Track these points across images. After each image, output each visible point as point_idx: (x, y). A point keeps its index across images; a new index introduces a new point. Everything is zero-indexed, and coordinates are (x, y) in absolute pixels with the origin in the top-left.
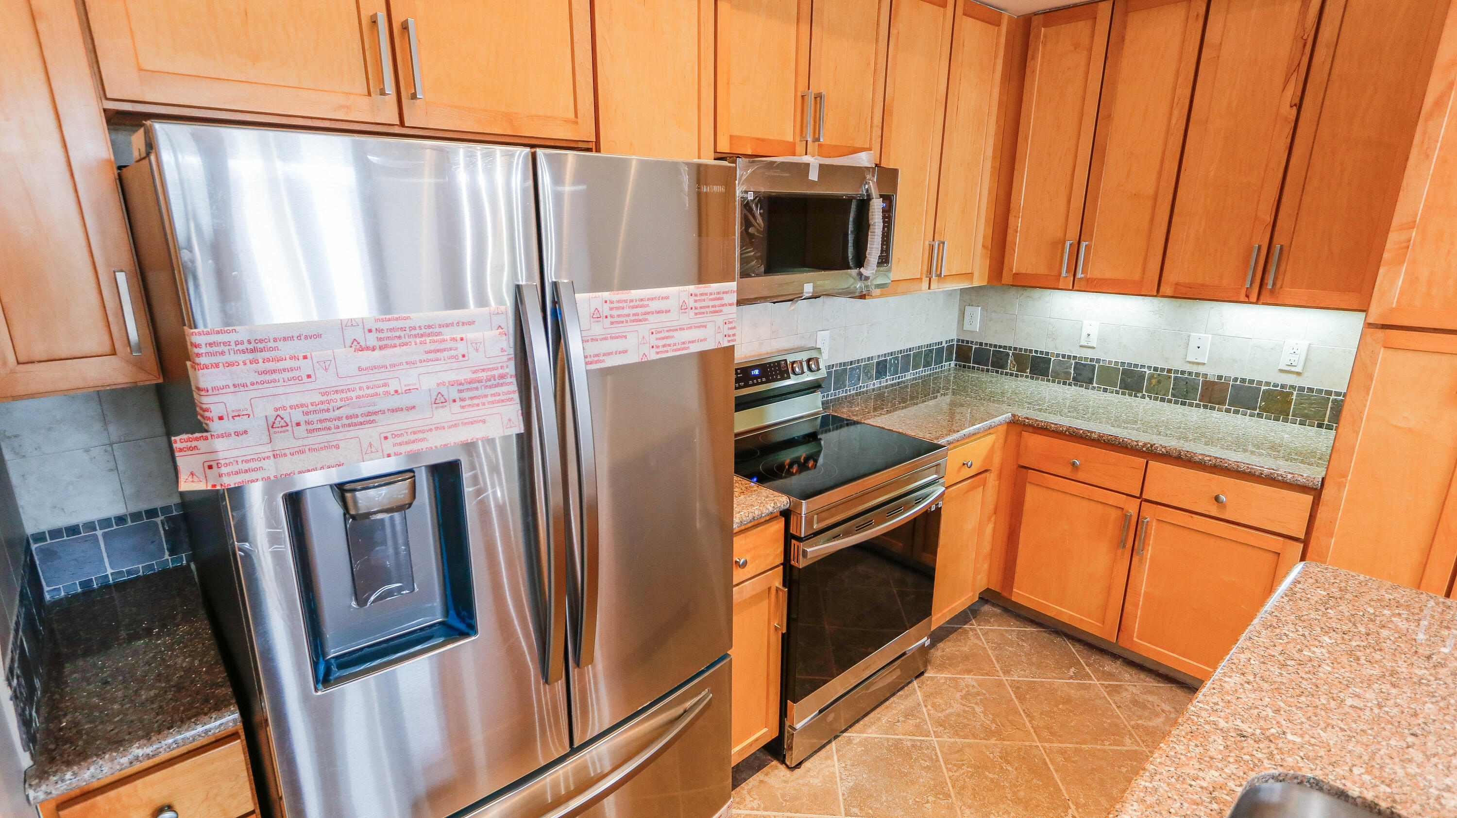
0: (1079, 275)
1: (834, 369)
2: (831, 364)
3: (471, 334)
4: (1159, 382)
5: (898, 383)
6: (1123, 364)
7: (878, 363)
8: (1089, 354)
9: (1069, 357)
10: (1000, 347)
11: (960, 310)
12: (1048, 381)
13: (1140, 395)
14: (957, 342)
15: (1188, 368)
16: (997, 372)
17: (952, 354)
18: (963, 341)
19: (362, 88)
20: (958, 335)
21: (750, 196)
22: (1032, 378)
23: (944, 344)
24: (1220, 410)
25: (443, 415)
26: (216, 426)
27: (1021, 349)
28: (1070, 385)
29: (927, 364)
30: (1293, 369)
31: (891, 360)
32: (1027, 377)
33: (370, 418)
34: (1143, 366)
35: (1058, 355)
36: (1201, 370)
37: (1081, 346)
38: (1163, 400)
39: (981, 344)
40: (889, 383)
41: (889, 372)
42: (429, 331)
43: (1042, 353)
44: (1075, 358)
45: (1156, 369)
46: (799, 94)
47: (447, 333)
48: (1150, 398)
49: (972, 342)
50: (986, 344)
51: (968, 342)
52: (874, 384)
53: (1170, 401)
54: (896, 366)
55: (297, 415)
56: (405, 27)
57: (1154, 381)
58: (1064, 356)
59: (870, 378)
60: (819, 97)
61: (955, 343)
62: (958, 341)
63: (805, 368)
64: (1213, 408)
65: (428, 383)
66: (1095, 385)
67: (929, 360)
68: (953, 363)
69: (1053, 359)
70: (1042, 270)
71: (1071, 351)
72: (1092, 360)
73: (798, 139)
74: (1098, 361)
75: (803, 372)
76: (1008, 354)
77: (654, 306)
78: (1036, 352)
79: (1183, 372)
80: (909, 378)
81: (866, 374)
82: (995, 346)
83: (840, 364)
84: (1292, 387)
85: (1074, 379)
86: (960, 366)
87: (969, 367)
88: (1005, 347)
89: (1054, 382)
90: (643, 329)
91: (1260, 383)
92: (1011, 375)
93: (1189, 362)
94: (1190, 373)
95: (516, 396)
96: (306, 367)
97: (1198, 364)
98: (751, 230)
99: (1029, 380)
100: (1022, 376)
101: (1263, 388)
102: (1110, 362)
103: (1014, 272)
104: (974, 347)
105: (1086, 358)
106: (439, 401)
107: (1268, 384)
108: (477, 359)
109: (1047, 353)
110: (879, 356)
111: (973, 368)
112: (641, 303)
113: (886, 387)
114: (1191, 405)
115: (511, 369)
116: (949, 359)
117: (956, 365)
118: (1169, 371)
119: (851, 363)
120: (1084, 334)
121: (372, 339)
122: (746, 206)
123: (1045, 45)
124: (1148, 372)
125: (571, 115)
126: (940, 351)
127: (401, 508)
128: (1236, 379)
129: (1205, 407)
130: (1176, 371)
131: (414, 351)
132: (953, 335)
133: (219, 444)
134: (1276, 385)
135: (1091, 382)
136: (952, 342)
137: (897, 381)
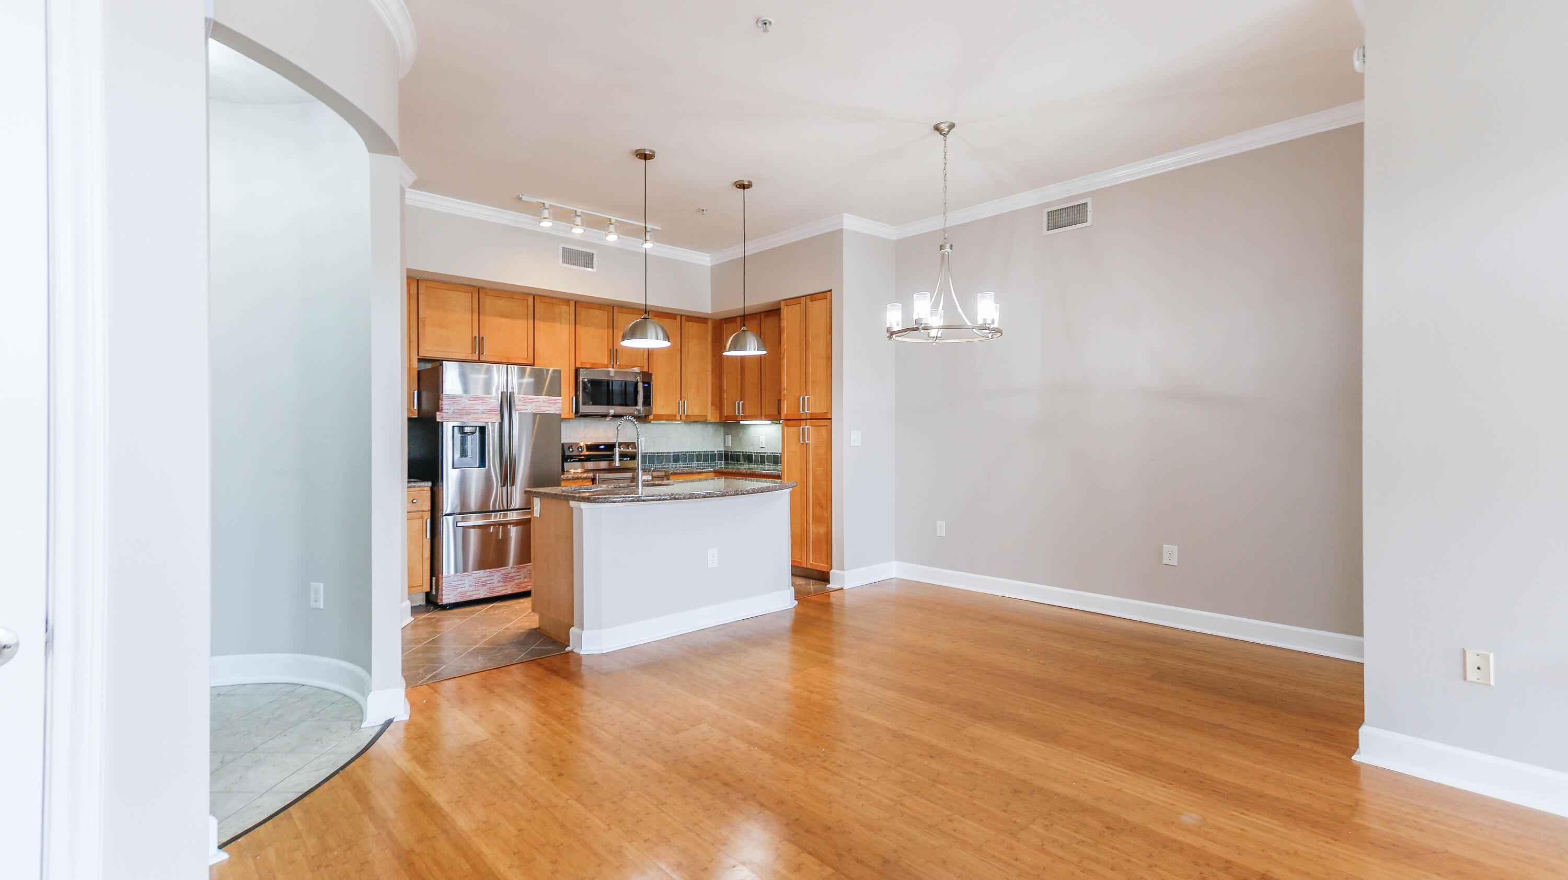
0: (742, 414)
1: (648, 452)
3: (491, 400)
5: (688, 467)
6: (773, 453)
7: (674, 456)
8: (763, 451)
9: (758, 453)
11: (724, 437)
13: (778, 465)
16: (737, 464)
17: (722, 457)
18: (726, 451)
19: (471, 352)
20: (724, 449)
21: (586, 380)
23: (715, 452)
25: (483, 416)
26: (444, 411)
27: (744, 452)
28: (759, 465)
29: (706, 461)
31: (681, 455)
32: (747, 464)
33: (469, 414)
34: (778, 453)
35: (754, 453)
37: (760, 449)
39: (732, 452)
40: (681, 466)
41: (681, 461)
42: (483, 398)
43: (750, 452)
44: (760, 453)
46: (609, 350)
47: (486, 399)
48: (780, 465)
49: (729, 451)
50: (734, 452)
52: (672, 465)
54: (685, 458)
55: (457, 411)
56: (483, 338)
57: (781, 458)
58: (756, 453)
59: (669, 462)
60: (617, 350)
62: (724, 451)
65: (481, 409)
67: (707, 458)
68: (723, 462)
69: (753, 455)
71: (758, 451)
72: (764, 453)
73: (609, 363)
74: (766, 453)
76: (740, 455)
77: (535, 400)
78: (748, 452)
80: (694, 465)
81: (667, 460)
82: (736, 452)
83: (651, 453)
85: (760, 462)
86: (728, 462)
87: (731, 463)
88: (739, 452)
89: (754, 464)
90: (533, 405)
92: (742, 464)
95: (499, 414)
96: (460, 402)
98: (587, 391)
100: (745, 464)
102: (769, 453)
103: (730, 416)
104: (730, 453)
106: (483, 413)
108: (492, 405)
109: (752, 452)
110: (674, 453)
112: (532, 399)
113: (680, 468)
115: (499, 409)
116: (720, 459)
117: (726, 462)
119: (658, 453)
121: (472, 399)
122: (584, 382)
123: (726, 329)
125: (526, 357)
126: (713, 455)
127: (473, 433)
131: (479, 402)
132: (722, 449)
133: (445, 414)
135: (765, 463)
136: (721, 451)
137: (686, 465)
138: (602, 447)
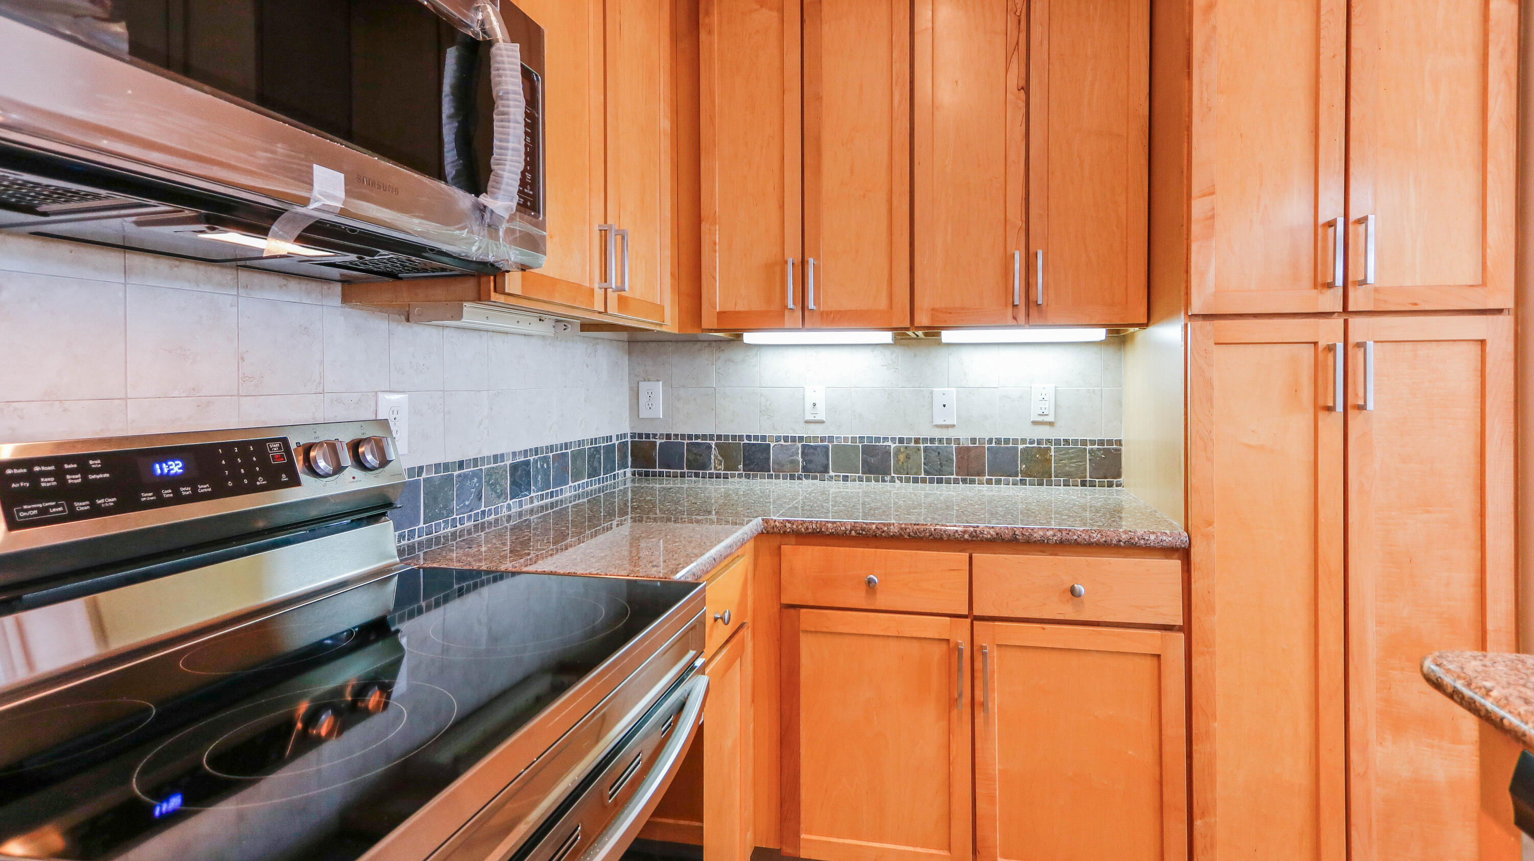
0: (811, 306)
1: (424, 475)
2: (416, 464)
4: (908, 457)
5: (552, 503)
6: (861, 438)
7: (514, 468)
8: (818, 431)
9: (793, 439)
10: (697, 437)
11: (631, 389)
12: (770, 477)
13: (888, 478)
14: (631, 437)
15: (937, 434)
16: (697, 475)
17: (626, 457)
18: (640, 436)
20: (632, 428)
22: (747, 476)
23: (614, 441)
24: (981, 483)
27: (727, 437)
28: (799, 478)
29: (593, 473)
30: (1046, 419)
31: (536, 461)
32: (740, 476)
34: (886, 439)
35: (778, 439)
36: (952, 434)
37: (806, 422)
38: (916, 481)
39: (668, 436)
40: (536, 503)
41: (535, 485)
43: (756, 438)
44: (801, 439)
45: (901, 440)
48: (901, 480)
49: (655, 435)
50: (676, 436)
51: (648, 436)
52: (509, 507)
53: (924, 481)
54: (546, 473)
57: (902, 457)
58: (786, 439)
59: (501, 495)
61: (629, 439)
62: (633, 434)
63: (346, 458)
64: (972, 482)
66: (831, 473)
67: (596, 464)
68: (629, 471)
69: (772, 445)
70: (756, 305)
71: (794, 431)
72: (823, 439)
74: (831, 439)
75: (339, 469)
76: (709, 447)
78: (749, 437)
79: (932, 440)
80: (568, 494)
81: (493, 487)
82: (690, 437)
83: (437, 466)
84: (1049, 441)
85: (805, 469)
86: (640, 474)
87: (654, 474)
88: (704, 437)
89: (777, 477)
91: (1015, 441)
92: (718, 476)
93: (937, 426)
94: (940, 440)
97: (947, 427)
99: (744, 480)
100: (733, 476)
101: (1020, 447)
102: (846, 439)
103: (718, 310)
104: (658, 442)
105: (815, 438)
107: (1024, 441)
109: (764, 438)
110: (514, 454)
111: (661, 474)
113: (532, 511)
114: (948, 482)
116: (624, 465)
117: (633, 474)
118: (917, 441)
119: (461, 465)
120: (809, 406)
124: (893, 446)
126: (610, 450)
128: (990, 441)
129: (964, 481)
130: (925, 440)
132: (626, 428)
134: (1032, 442)
135: (825, 470)
136: (625, 435)
137: (549, 500)
138: (175, 467)
